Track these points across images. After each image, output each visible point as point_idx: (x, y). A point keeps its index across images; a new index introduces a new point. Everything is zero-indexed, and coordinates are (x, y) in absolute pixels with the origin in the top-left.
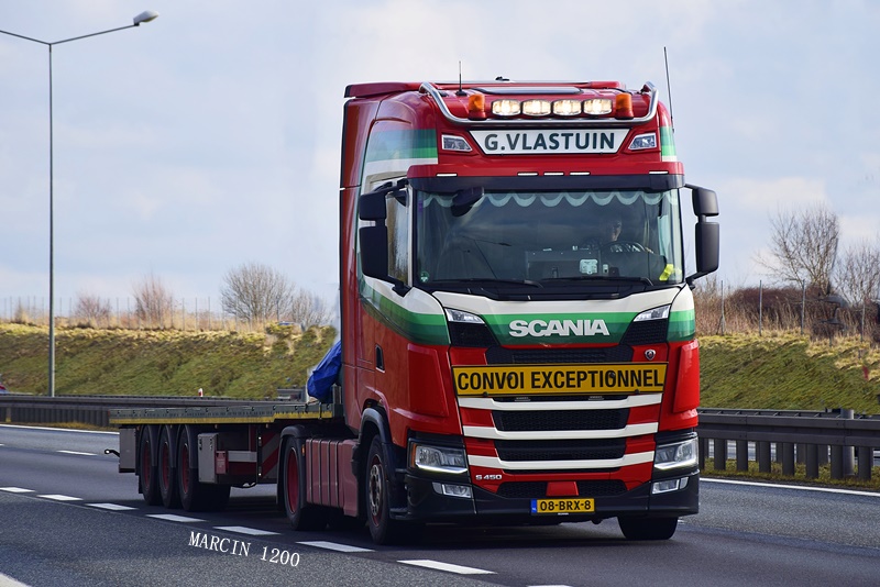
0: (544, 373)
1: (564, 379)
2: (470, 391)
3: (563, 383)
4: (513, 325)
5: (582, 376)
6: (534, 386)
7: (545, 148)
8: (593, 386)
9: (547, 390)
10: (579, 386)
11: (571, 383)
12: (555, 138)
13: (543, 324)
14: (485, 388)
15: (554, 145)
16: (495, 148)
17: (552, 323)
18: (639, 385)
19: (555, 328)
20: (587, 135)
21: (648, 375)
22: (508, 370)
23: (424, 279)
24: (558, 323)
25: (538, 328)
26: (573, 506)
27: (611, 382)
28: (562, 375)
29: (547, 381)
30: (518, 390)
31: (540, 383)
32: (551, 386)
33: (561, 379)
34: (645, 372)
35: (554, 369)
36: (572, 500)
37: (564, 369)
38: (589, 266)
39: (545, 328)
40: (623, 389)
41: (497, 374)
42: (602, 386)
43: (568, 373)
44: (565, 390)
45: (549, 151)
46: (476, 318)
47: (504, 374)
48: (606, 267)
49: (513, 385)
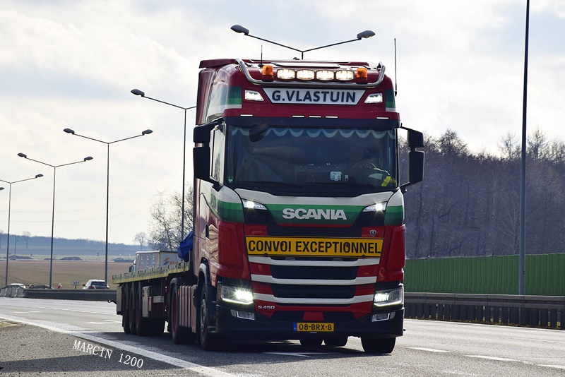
0: (304, 242)
1: (317, 246)
2: (256, 252)
3: (316, 249)
4: (285, 211)
5: (328, 245)
6: (297, 251)
7: (311, 100)
8: (336, 251)
9: (306, 253)
10: (326, 251)
11: (321, 249)
12: (317, 94)
13: (304, 211)
14: (266, 250)
15: (316, 99)
16: (279, 99)
17: (310, 211)
18: (365, 252)
19: (312, 214)
20: (338, 93)
21: (371, 246)
22: (281, 240)
23: (230, 181)
24: (314, 211)
25: (301, 214)
26: (321, 328)
27: (347, 249)
28: (316, 244)
29: (306, 247)
30: (287, 253)
31: (302, 249)
32: (308, 251)
33: (315, 247)
34: (369, 244)
35: (311, 240)
36: (320, 324)
37: (317, 240)
38: (336, 176)
39: (306, 214)
40: (355, 254)
41: (274, 242)
42: (341, 251)
43: (320, 243)
44: (317, 253)
45: (313, 102)
46: (262, 206)
47: (278, 242)
48: (347, 177)
49: (284, 249)
